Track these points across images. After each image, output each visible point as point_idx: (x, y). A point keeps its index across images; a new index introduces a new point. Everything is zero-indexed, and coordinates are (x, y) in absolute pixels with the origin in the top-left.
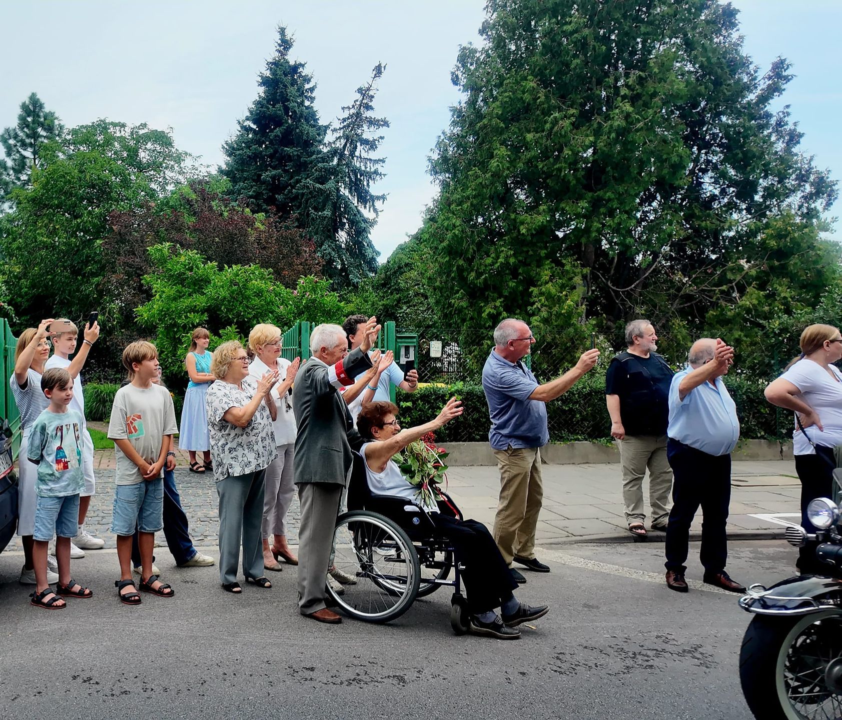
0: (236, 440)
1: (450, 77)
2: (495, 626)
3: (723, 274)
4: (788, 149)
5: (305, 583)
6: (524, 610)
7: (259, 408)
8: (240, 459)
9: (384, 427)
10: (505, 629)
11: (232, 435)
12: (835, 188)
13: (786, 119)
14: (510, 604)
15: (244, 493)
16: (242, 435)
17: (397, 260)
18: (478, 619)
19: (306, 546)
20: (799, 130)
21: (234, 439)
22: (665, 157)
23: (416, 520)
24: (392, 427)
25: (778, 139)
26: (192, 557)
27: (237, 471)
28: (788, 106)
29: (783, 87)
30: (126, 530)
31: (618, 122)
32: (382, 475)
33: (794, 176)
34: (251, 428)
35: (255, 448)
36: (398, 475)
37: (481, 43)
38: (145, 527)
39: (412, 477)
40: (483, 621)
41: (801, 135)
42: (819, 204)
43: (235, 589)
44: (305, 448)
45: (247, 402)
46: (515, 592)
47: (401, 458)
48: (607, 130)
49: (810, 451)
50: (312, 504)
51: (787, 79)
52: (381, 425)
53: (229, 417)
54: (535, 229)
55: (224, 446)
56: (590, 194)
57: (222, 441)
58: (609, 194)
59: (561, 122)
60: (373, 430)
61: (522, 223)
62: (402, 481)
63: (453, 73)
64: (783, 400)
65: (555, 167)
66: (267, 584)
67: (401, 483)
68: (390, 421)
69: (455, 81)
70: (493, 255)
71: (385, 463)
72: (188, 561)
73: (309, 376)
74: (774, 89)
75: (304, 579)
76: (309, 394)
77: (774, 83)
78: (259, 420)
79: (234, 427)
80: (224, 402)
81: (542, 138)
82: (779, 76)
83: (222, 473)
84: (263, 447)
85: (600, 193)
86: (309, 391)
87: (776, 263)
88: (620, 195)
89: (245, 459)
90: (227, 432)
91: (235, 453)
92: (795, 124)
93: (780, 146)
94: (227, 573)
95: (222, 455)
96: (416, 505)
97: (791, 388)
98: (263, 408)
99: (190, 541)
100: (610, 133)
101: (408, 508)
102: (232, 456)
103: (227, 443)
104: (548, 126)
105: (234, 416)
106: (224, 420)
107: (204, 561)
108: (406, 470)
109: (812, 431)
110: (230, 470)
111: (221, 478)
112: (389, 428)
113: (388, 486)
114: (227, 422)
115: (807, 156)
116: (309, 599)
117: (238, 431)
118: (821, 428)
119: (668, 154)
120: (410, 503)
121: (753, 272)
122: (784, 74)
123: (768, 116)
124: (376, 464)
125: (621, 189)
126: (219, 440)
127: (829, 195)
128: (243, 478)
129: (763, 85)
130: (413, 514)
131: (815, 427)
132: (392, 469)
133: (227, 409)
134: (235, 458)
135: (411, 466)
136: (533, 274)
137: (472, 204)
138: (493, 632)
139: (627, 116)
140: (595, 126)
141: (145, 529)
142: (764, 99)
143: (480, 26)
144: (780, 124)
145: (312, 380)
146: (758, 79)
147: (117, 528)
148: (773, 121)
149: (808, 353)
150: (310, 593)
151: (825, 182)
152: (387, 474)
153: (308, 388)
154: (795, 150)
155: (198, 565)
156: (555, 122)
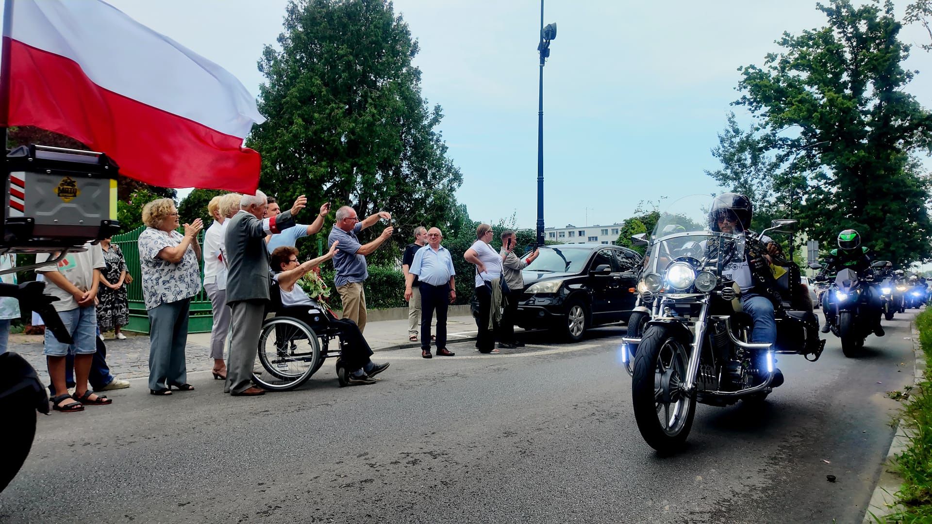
0: (169, 274)
1: (257, 65)
2: (364, 378)
3: (415, 218)
4: (441, 155)
5: (238, 371)
6: (377, 367)
7: (187, 251)
8: (173, 289)
9: (290, 263)
10: (369, 379)
11: (166, 270)
12: (462, 177)
13: (440, 138)
14: (369, 365)
15: (174, 316)
16: (174, 270)
17: (197, 196)
18: (354, 375)
19: (239, 343)
20: (446, 145)
21: (168, 273)
22: (391, 144)
23: (316, 319)
24: (295, 263)
25: (438, 148)
26: (111, 382)
27: (170, 299)
28: (441, 132)
29: (440, 120)
30: (61, 351)
31: (369, 118)
32: (291, 293)
33: (445, 169)
34: (182, 264)
35: (186, 280)
36: (301, 293)
37: (279, 49)
38: (80, 349)
39: (310, 294)
40: (357, 375)
41: (447, 148)
42: (455, 185)
43: (167, 393)
44: (239, 276)
45: (176, 245)
46: (371, 357)
47: (303, 283)
48: (361, 121)
49: (483, 284)
50: (245, 312)
51: (441, 116)
52: (287, 262)
53: (164, 255)
54: (319, 176)
55: (158, 279)
56: (351, 160)
57: (156, 275)
58: (361, 161)
59: (336, 110)
60: (282, 265)
61: (310, 172)
62: (304, 296)
63: (259, 63)
64: (472, 259)
65: (332, 138)
66: (190, 387)
67: (304, 298)
68: (294, 259)
69: (261, 68)
70: (291, 190)
71: (293, 284)
72: (106, 385)
73: (245, 224)
74: (435, 121)
75: (237, 368)
76: (242, 236)
77: (436, 117)
78: (188, 259)
79: (168, 263)
80: (159, 243)
81: (323, 118)
82: (437, 113)
83: (156, 302)
84: (191, 280)
85: (357, 160)
86: (243, 234)
87: (440, 213)
88: (367, 163)
89: (177, 289)
90: (161, 268)
91: (167, 285)
92: (445, 141)
93: (438, 152)
94: (158, 382)
95: (156, 287)
96: (317, 309)
97: (474, 253)
98: (190, 252)
99: (107, 368)
100: (363, 124)
101: (311, 312)
102: (166, 287)
103: (161, 277)
104: (327, 111)
105: (168, 253)
106: (159, 258)
107: (121, 384)
108: (307, 290)
109: (483, 274)
110: (164, 299)
111: (155, 306)
112: (293, 264)
113: (295, 300)
114: (161, 259)
115: (451, 159)
116: (241, 381)
117: (171, 267)
118: (486, 272)
119: (393, 143)
120: (312, 308)
121: (429, 217)
122: (440, 113)
123: (433, 134)
124: (286, 286)
125: (368, 160)
126: (153, 275)
127: (460, 181)
128: (175, 304)
129: (431, 117)
130: (314, 315)
131: (484, 272)
132: (297, 290)
133: (162, 248)
134: (169, 289)
135: (309, 287)
136: (316, 206)
137: (278, 153)
138: (362, 381)
139: (373, 115)
140: (354, 117)
141: (81, 351)
142: (431, 125)
143: (278, 36)
144: (438, 140)
145: (247, 226)
146: (429, 113)
147: (50, 350)
148: (435, 138)
149: (480, 238)
150: (242, 377)
151: (458, 174)
152: (294, 293)
153: (242, 232)
154: (445, 155)
155: (115, 387)
156: (332, 110)
